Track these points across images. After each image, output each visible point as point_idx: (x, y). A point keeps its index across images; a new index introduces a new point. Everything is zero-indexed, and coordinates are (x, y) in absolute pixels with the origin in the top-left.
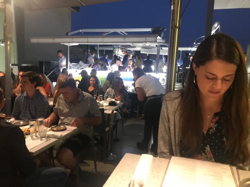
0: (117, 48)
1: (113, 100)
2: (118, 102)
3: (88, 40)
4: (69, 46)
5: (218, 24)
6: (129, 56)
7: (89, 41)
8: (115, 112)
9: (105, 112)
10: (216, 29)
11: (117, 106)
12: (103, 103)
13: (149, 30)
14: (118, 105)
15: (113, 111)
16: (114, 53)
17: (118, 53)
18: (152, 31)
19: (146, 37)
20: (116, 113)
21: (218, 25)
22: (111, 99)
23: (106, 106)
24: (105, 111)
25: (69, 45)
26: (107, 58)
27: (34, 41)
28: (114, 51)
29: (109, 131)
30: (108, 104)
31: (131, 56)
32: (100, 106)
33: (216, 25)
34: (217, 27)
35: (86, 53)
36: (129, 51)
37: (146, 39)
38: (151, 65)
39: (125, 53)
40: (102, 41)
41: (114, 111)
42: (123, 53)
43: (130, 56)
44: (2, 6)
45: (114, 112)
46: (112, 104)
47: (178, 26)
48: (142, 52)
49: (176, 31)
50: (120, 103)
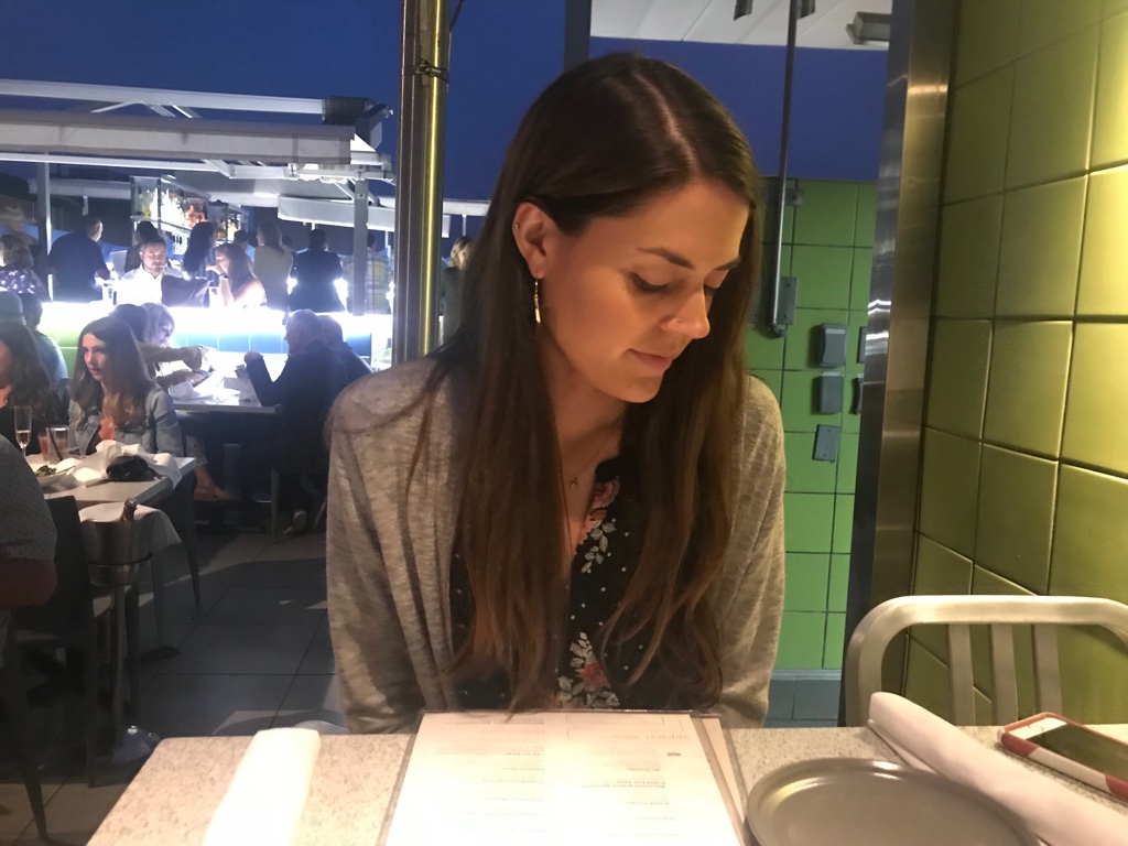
0: (152, 190)
1: (133, 449)
2: (161, 459)
6: (221, 230)
8: (142, 510)
9: (84, 515)
11: (157, 481)
12: (76, 468)
13: (313, 107)
14: (159, 477)
15: (130, 510)
16: (140, 213)
17: (159, 215)
18: (327, 115)
19: (295, 136)
20: (148, 515)
22: (119, 448)
23: (90, 485)
24: (80, 513)
26: (97, 238)
28: (140, 206)
30: (104, 471)
31: (232, 230)
32: (58, 486)
36: (218, 208)
37: (295, 147)
38: (333, 278)
39: (200, 218)
40: (56, 142)
41: (135, 508)
42: (187, 214)
43: (226, 232)
45: (136, 512)
46: (124, 470)
47: (440, 62)
48: (286, 215)
49: (432, 89)
50: (172, 463)
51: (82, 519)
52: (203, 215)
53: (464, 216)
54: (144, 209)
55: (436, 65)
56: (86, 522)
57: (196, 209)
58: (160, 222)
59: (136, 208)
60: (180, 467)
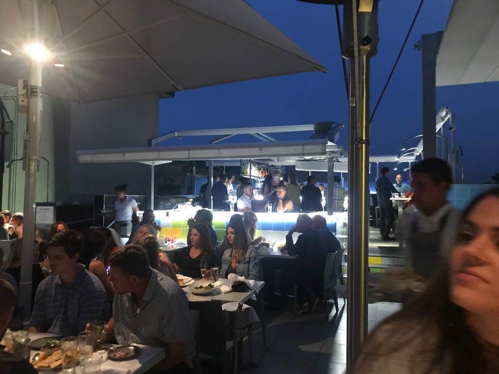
0: (248, 164)
3: (189, 153)
4: (154, 165)
5: (447, 111)
7: (192, 157)
8: (245, 306)
9: (224, 307)
10: (443, 121)
11: (250, 292)
12: (221, 285)
13: (310, 128)
14: (251, 290)
15: (240, 306)
16: (243, 173)
17: (250, 173)
18: (315, 131)
19: (303, 145)
20: (248, 308)
21: (447, 113)
23: (226, 293)
24: (222, 306)
25: (154, 163)
27: (85, 158)
28: (243, 171)
29: (233, 348)
30: (231, 287)
32: (214, 292)
33: (444, 114)
34: (445, 116)
35: (188, 174)
37: (303, 150)
39: (265, 173)
40: (216, 155)
41: (242, 306)
42: (260, 172)
44: (23, 101)
46: (238, 287)
47: (365, 138)
48: (299, 168)
49: (363, 149)
50: (255, 284)
51: (223, 309)
52: (266, 171)
53: (377, 163)
54: (245, 172)
55: (364, 139)
56: (224, 310)
57: (264, 169)
58: (250, 176)
59: (242, 171)
60: (259, 286)
